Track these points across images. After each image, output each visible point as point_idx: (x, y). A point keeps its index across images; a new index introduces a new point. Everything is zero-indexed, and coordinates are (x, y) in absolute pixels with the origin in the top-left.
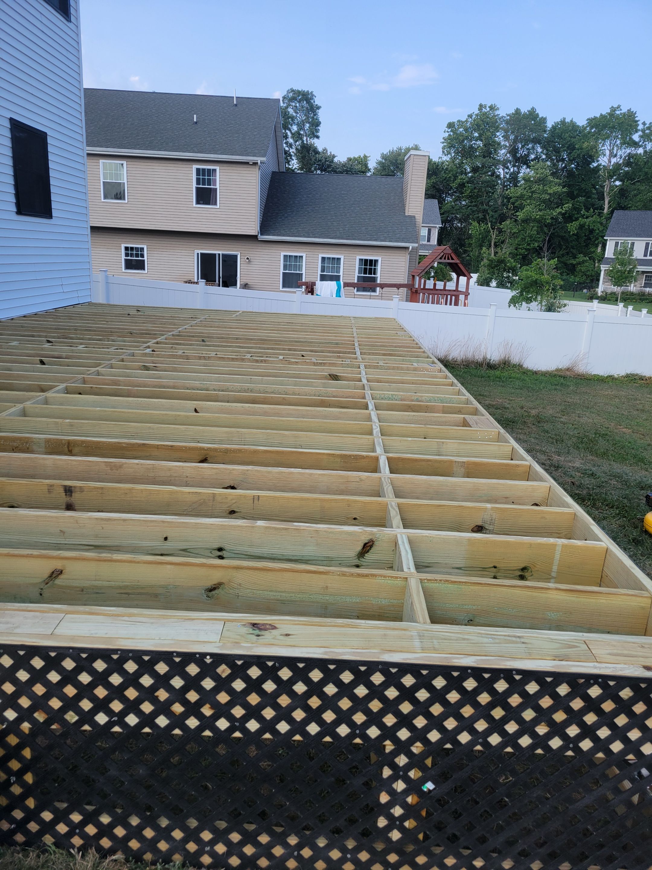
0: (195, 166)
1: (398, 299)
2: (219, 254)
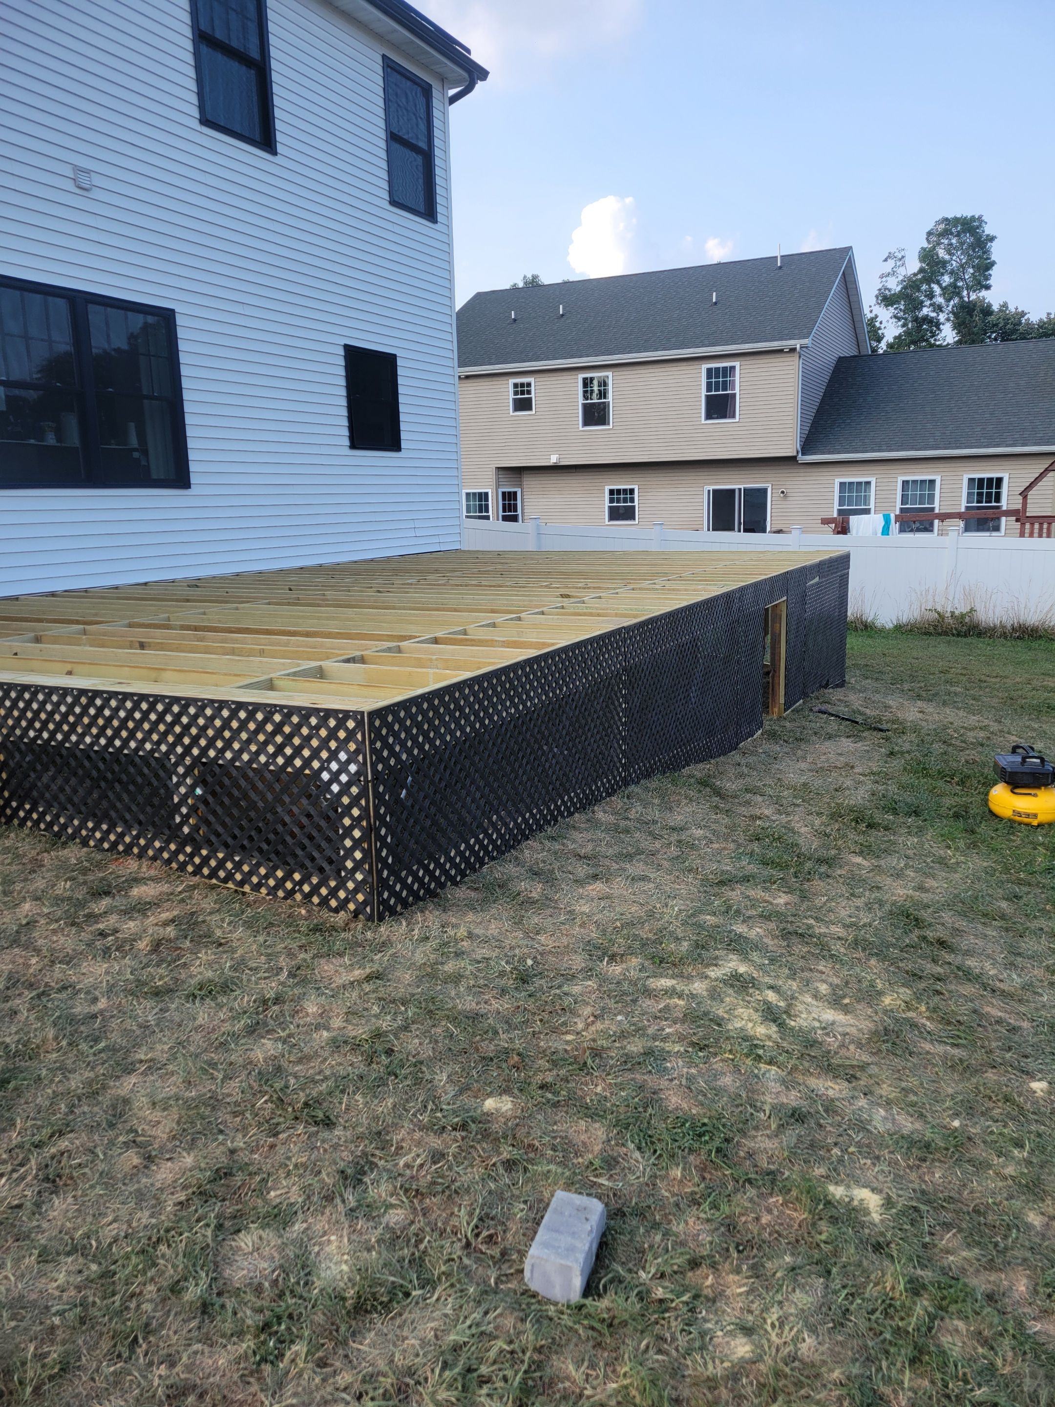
0: (705, 366)
1: (956, 533)
2: (740, 490)
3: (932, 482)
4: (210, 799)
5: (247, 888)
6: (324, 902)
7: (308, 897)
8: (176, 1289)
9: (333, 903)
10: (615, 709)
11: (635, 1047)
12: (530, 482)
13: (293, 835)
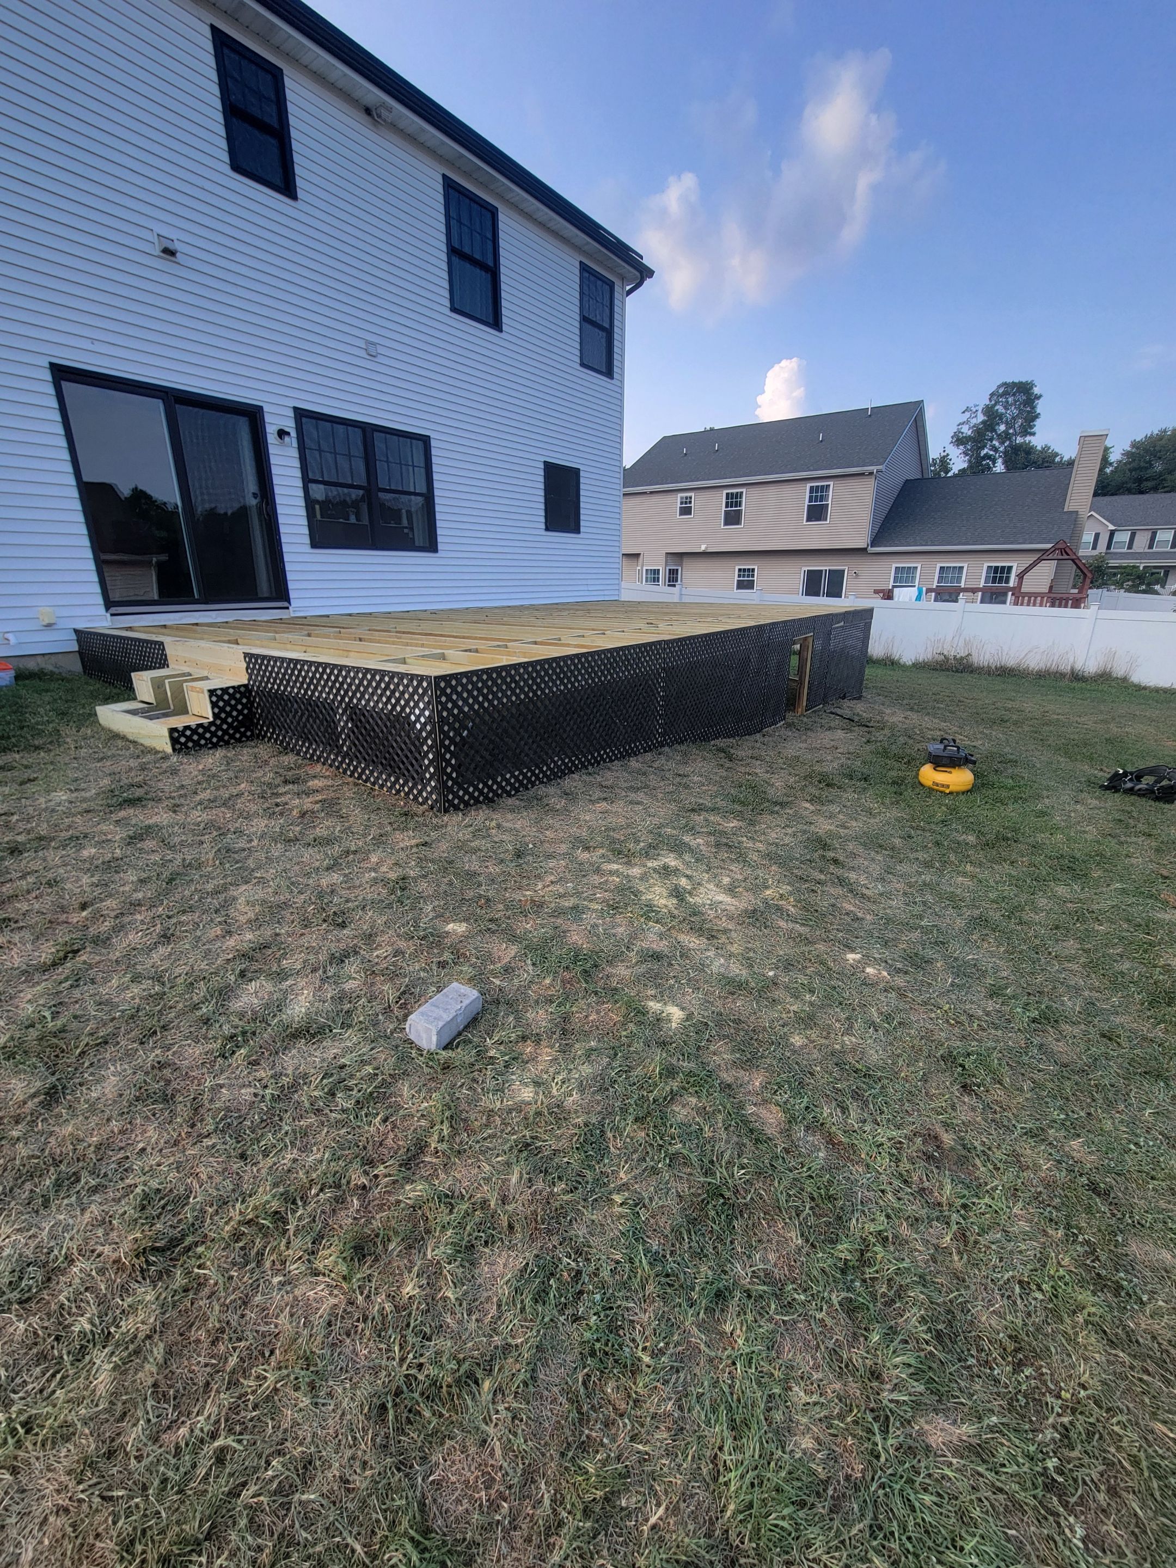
0: (809, 485)
2: (826, 570)
3: (961, 568)
4: (356, 730)
5: (377, 787)
6: (416, 798)
7: (407, 794)
8: (196, 1007)
9: (420, 800)
10: (654, 695)
11: (568, 903)
12: (687, 563)
13: (398, 755)
